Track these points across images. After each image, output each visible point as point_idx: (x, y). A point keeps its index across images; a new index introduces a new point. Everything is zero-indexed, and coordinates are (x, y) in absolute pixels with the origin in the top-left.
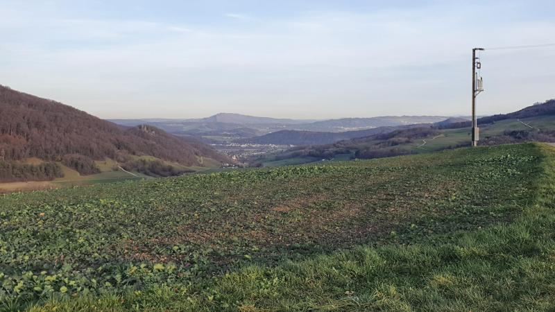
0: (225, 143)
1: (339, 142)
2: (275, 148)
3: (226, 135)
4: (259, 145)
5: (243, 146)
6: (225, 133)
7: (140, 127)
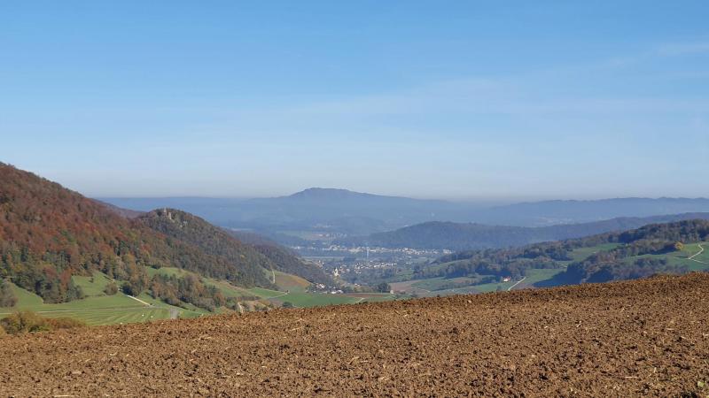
0: (318, 244)
1: (535, 246)
2: (413, 254)
3: (323, 230)
4: (383, 250)
5: (353, 251)
6: (319, 225)
7: (160, 213)
